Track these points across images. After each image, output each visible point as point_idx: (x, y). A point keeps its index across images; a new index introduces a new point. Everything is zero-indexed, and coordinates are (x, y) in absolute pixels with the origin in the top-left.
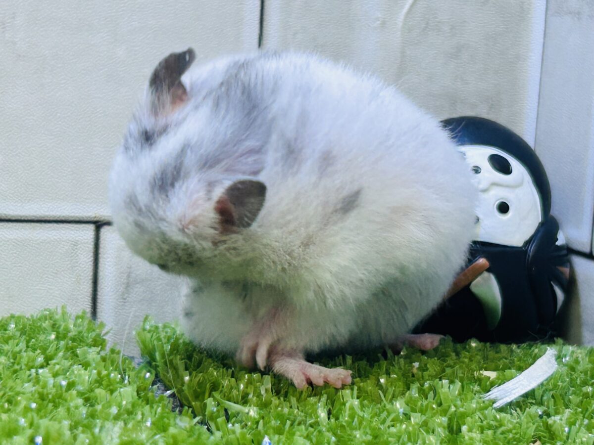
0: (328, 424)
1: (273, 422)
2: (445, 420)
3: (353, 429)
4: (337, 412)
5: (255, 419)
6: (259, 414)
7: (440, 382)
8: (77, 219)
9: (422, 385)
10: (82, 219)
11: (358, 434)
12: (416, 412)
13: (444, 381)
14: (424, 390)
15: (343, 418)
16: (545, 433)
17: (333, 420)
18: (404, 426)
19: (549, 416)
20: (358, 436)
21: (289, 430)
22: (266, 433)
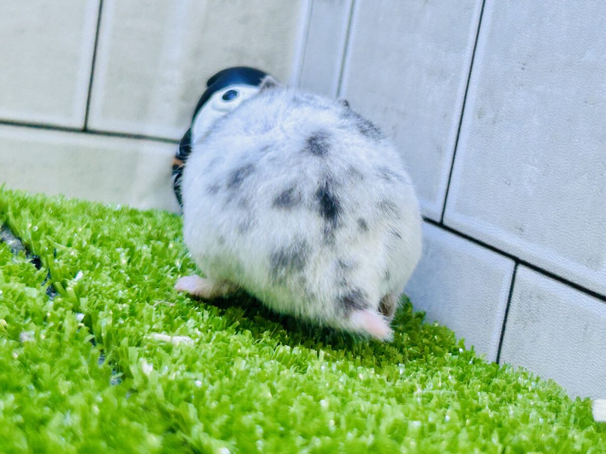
0: (127, 268)
1: (88, 262)
3: (143, 273)
4: (135, 261)
5: (75, 258)
6: (79, 255)
11: (146, 277)
12: (189, 267)
15: (138, 265)
17: (130, 266)
20: (146, 279)
21: (98, 269)
22: (81, 269)
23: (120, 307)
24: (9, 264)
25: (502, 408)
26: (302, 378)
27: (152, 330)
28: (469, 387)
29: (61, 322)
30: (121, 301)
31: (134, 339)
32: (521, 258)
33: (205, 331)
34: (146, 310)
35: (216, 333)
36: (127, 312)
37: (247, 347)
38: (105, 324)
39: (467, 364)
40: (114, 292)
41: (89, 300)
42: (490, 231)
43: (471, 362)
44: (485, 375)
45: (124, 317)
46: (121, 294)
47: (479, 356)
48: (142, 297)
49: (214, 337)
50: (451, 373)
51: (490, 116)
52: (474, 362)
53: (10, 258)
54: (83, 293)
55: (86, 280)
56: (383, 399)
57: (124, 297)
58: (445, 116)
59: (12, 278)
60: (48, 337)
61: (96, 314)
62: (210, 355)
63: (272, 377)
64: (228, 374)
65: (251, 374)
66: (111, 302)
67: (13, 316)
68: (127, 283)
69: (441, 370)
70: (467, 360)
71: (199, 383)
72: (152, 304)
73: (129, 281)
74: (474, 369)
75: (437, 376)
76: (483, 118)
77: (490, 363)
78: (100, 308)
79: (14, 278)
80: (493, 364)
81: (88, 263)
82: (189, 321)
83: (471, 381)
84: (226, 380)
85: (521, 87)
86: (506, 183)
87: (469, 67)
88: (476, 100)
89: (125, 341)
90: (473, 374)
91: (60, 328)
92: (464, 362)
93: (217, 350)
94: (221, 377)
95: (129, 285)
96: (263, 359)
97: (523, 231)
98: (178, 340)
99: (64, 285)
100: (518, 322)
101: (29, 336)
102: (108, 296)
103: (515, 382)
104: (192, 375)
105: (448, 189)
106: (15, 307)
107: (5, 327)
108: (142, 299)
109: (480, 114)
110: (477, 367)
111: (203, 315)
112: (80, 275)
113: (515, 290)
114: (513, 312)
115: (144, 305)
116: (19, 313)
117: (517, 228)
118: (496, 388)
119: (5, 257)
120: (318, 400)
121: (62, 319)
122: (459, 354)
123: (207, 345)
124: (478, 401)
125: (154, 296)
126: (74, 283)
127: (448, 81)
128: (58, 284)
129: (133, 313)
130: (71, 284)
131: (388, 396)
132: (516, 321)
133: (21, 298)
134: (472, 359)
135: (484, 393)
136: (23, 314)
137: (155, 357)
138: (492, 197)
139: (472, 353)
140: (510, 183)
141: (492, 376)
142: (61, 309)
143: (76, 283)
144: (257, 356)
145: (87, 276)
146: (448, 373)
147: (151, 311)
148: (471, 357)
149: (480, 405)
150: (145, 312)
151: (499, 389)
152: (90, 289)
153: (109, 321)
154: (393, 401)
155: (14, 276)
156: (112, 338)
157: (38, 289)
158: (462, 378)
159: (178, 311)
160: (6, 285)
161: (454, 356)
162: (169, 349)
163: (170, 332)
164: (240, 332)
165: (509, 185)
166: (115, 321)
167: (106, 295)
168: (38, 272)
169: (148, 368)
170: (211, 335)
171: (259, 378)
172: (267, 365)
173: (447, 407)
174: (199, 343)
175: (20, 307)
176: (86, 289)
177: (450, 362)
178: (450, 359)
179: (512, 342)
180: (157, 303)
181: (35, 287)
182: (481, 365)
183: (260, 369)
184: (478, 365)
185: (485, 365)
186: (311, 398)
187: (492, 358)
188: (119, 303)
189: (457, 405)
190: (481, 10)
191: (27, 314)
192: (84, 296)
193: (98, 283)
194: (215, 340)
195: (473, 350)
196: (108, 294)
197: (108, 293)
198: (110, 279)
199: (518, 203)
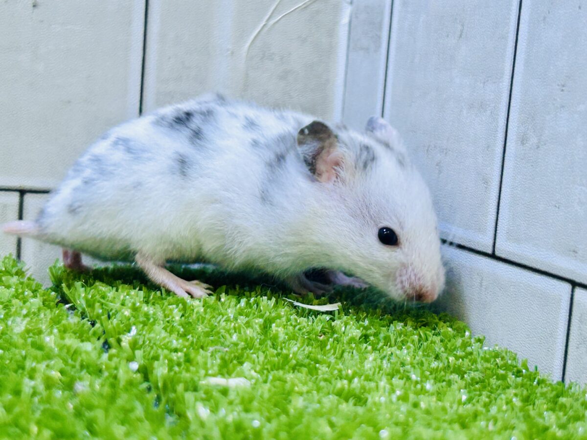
0: (180, 321)
2: (261, 321)
3: (197, 324)
4: (188, 315)
6: (132, 314)
7: (261, 298)
8: (7, 188)
9: (249, 300)
10: (10, 188)
11: (200, 327)
12: (242, 315)
13: (264, 297)
14: (250, 304)
15: (191, 318)
16: (329, 330)
17: (183, 319)
18: (233, 324)
19: (334, 320)
20: (200, 329)
21: (151, 323)
22: (134, 324)
23: (174, 356)
24: (64, 322)
25: (570, 426)
26: (360, 410)
27: (207, 375)
28: (535, 408)
29: (115, 372)
30: (176, 350)
31: (190, 385)
32: (578, 280)
33: (260, 372)
34: (200, 357)
35: (272, 373)
36: (182, 360)
37: (305, 383)
38: (161, 373)
39: (531, 385)
40: (168, 342)
41: (144, 352)
42: (543, 257)
43: (535, 383)
44: (551, 395)
45: (179, 365)
46: (175, 344)
47: (544, 376)
48: (196, 345)
49: (271, 377)
50: (516, 395)
51: (533, 140)
52: (538, 383)
53: (65, 317)
54: (137, 346)
55: (140, 335)
56: (445, 425)
57: (179, 346)
58: (488, 147)
59: (67, 335)
60: (102, 385)
61: (151, 365)
62: (266, 395)
63: (330, 412)
64: (286, 412)
65: (310, 410)
66: (166, 351)
67: (68, 368)
68: (180, 334)
69: (505, 394)
70: (531, 381)
71: (256, 423)
72: (206, 351)
73: (182, 331)
74: (539, 390)
75: (501, 399)
76: (527, 144)
77: (555, 382)
78: (156, 358)
79: (69, 335)
80: (558, 383)
81: (141, 319)
82: (245, 365)
83: (537, 402)
84: (283, 418)
85: (562, 109)
86: (556, 206)
87: (509, 95)
88: (518, 127)
89: (180, 388)
90: (538, 395)
91: (115, 377)
92: (529, 383)
93: (273, 389)
94: (278, 415)
95: (184, 336)
96: (321, 394)
97: (576, 253)
98: (233, 382)
99: (119, 341)
100: (580, 346)
101: (84, 386)
102: (163, 346)
103: (583, 399)
104: (250, 416)
105: (497, 220)
106: (70, 361)
107: (60, 380)
108: (196, 347)
109: (523, 140)
110: (542, 388)
111: (258, 357)
112: (134, 331)
113: (574, 313)
114: (573, 336)
115: (199, 352)
116: (73, 367)
117: (570, 251)
118: (563, 407)
119: (61, 317)
120: (377, 430)
121: (116, 368)
122: (522, 376)
123: (263, 385)
124: (545, 421)
125: (208, 344)
126: (128, 338)
127: (489, 112)
128: (112, 341)
129: (188, 360)
130: (126, 339)
131: (451, 422)
132: (578, 345)
133: (76, 352)
134: (536, 381)
135: (550, 413)
136: (78, 367)
137: (212, 401)
138: (542, 222)
139: (535, 374)
140: (559, 206)
141: (558, 396)
142: (115, 360)
143: (131, 338)
144: (315, 392)
145: (140, 331)
146: (512, 395)
147: (206, 357)
148: (535, 378)
149: (547, 424)
150: (200, 359)
151: (566, 407)
152: (144, 342)
153: (166, 371)
154: (457, 426)
155: (69, 333)
156: (169, 385)
157: (93, 343)
158: (527, 400)
159: (233, 355)
160: (61, 342)
161: (518, 378)
162: (225, 392)
163: (227, 376)
164: (296, 371)
165: (559, 208)
166: (171, 369)
167: (161, 346)
168: (93, 328)
169: (204, 412)
170: (267, 376)
171: (318, 414)
172: (325, 400)
173: (513, 428)
174: (255, 384)
175: (75, 361)
176: (141, 342)
177: (514, 384)
178: (513, 382)
179: (576, 367)
180: (211, 349)
181: (90, 341)
182: (546, 385)
183: (318, 405)
184: (543, 386)
185: (551, 385)
186: (370, 429)
187: (557, 377)
188: (174, 352)
189: (523, 426)
190: (515, 38)
191: (82, 367)
192: (139, 349)
193: (152, 335)
194: (272, 381)
195: (536, 370)
196: (163, 345)
197: (161, 344)
198: (163, 331)
199: (570, 225)
